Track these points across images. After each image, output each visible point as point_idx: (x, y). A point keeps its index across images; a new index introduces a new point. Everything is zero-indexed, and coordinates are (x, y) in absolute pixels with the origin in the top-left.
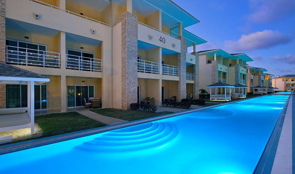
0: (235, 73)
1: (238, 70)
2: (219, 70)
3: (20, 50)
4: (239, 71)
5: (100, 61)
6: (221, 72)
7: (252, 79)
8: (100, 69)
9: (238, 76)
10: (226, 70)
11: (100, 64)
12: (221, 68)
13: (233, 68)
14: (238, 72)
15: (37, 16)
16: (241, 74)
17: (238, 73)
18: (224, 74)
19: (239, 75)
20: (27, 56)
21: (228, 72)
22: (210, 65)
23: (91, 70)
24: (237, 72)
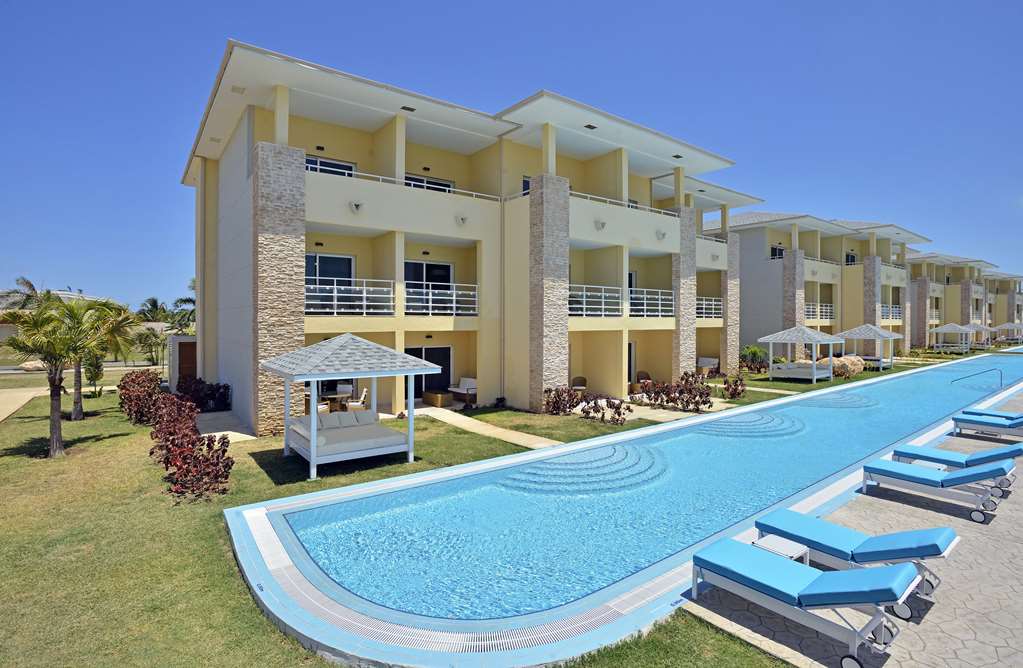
0: (865, 285)
1: (874, 276)
2: (808, 277)
3: (322, 282)
4: (877, 280)
5: (474, 289)
6: (813, 283)
7: (937, 299)
8: (474, 309)
9: (874, 295)
10: (834, 276)
11: (474, 296)
12: (814, 273)
13: (857, 269)
14: (874, 282)
15: (357, 206)
16: (884, 287)
17: (874, 286)
18: (827, 289)
19: (878, 290)
20: (335, 294)
21: (839, 284)
22: (778, 261)
23: (454, 312)
24: (869, 282)
